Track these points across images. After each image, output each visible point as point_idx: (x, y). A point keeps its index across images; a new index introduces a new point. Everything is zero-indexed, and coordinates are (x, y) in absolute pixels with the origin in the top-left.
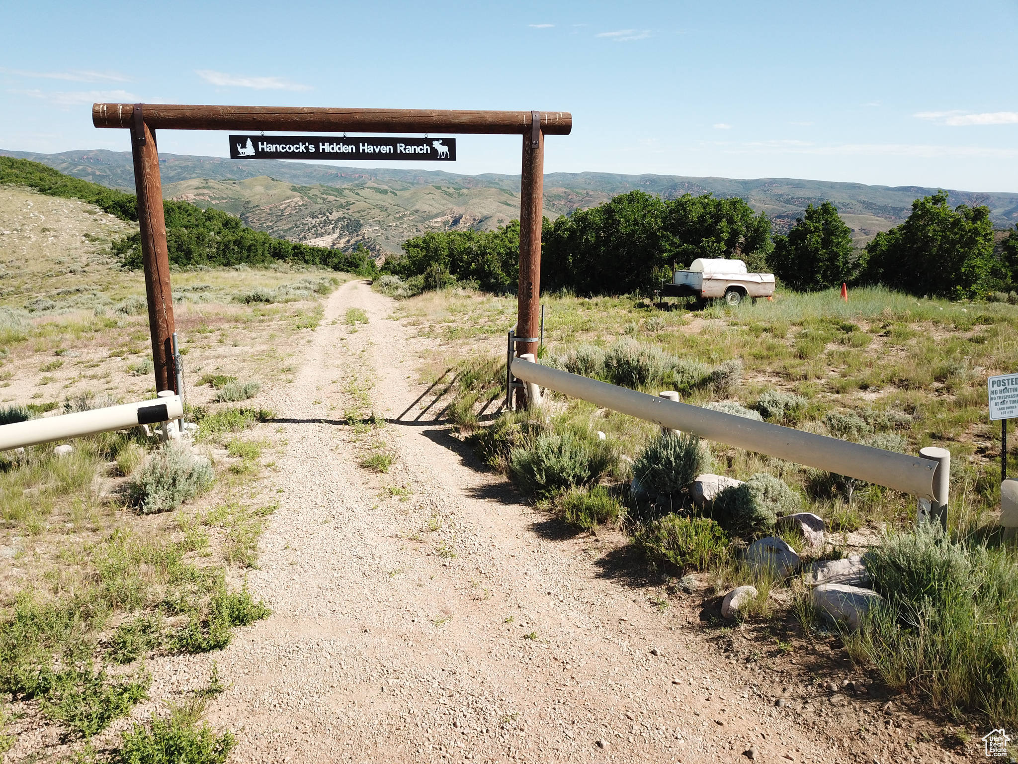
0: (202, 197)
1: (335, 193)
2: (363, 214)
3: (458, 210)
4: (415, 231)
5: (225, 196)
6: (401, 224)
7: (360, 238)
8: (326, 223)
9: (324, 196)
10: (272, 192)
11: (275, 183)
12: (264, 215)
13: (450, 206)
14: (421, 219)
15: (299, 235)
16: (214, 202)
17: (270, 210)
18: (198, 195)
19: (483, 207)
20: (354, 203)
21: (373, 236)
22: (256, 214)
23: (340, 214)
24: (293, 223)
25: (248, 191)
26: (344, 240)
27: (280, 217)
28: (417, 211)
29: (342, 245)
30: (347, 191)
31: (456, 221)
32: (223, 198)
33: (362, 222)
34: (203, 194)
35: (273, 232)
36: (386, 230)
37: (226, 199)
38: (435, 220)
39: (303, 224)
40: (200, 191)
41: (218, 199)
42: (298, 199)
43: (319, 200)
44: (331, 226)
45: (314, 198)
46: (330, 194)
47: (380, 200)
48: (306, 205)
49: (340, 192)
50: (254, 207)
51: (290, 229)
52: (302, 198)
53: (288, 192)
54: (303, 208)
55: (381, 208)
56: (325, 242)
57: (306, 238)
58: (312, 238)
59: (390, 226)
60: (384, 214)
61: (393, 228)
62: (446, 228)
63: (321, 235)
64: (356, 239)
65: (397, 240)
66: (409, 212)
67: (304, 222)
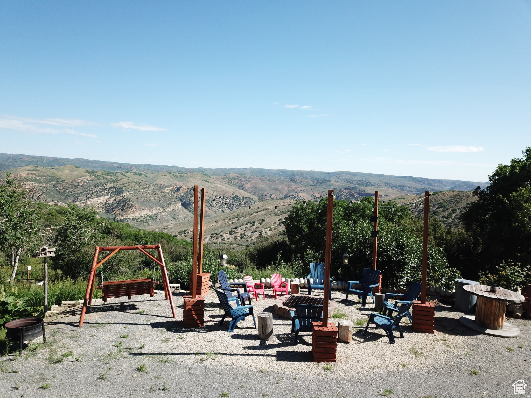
1: (111, 175)
2: (125, 185)
3: (179, 184)
4: (154, 194)
5: (45, 175)
6: (146, 190)
7: (122, 198)
8: (103, 190)
9: (104, 176)
10: (73, 173)
11: (77, 169)
12: (68, 185)
13: (175, 182)
14: (158, 188)
15: (86, 196)
16: (38, 178)
17: (72, 182)
18: (28, 174)
19: (193, 183)
20: (120, 180)
21: (129, 197)
22: (62, 185)
23: (112, 185)
24: (83, 189)
25: (60, 173)
26: (113, 199)
27: (77, 187)
28: (157, 184)
29: (111, 202)
30: (119, 174)
31: (178, 190)
32: (44, 176)
33: (124, 189)
34: (32, 174)
35: (71, 195)
36: (137, 194)
37: (46, 176)
38: (166, 189)
39: (89, 190)
40: (30, 172)
41: (41, 176)
42: (88, 177)
43: (101, 178)
44: (106, 192)
45: (98, 177)
46: (108, 175)
47: (137, 179)
48: (93, 180)
49: (114, 174)
50: (62, 181)
51: (82, 193)
52: (91, 176)
53: (83, 174)
54: (91, 182)
55: (136, 183)
56: (101, 200)
57: (90, 198)
58: (94, 198)
59: (140, 192)
60: (138, 185)
61: (141, 193)
62: (172, 193)
63: (100, 196)
64: (120, 198)
65: (143, 199)
66: (152, 185)
67: (90, 189)
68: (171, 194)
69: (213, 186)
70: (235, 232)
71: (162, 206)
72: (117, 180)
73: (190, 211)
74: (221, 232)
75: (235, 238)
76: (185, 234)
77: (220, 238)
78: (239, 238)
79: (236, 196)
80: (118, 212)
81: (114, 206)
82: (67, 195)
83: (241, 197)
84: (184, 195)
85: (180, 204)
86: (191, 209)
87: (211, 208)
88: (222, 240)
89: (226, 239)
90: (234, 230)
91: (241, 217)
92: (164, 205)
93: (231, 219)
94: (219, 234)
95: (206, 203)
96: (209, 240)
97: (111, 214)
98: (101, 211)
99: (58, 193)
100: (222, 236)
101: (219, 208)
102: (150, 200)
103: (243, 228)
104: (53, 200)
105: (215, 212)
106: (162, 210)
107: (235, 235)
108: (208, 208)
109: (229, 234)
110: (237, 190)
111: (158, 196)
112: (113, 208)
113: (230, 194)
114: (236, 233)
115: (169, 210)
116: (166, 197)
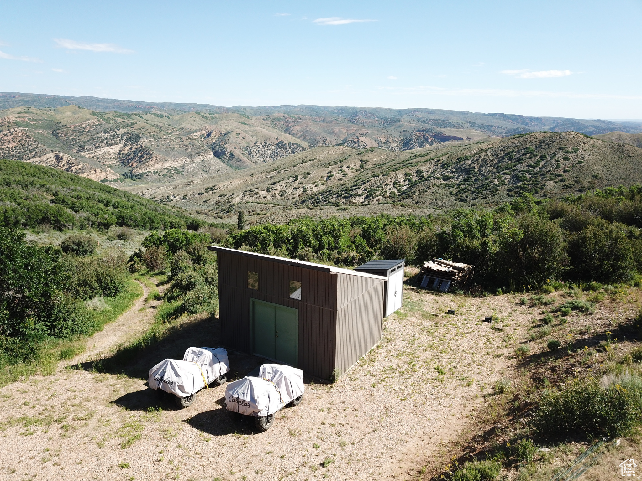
0: (22, 119)
1: (125, 117)
2: (143, 130)
3: (210, 127)
4: (179, 141)
5: (41, 118)
6: (169, 137)
7: (139, 146)
8: (114, 137)
9: (116, 119)
10: (76, 116)
11: (80, 110)
12: (70, 131)
13: (205, 125)
14: (185, 134)
15: (94, 145)
16: (32, 123)
17: (75, 128)
18: (19, 117)
19: (227, 126)
20: (136, 123)
21: (148, 145)
22: (64, 131)
23: (125, 130)
24: (90, 136)
25: (60, 115)
26: (127, 148)
27: (82, 133)
28: (182, 128)
29: (126, 152)
30: (134, 116)
31: (209, 135)
32: (40, 120)
33: (140, 135)
35: (76, 143)
36: (158, 141)
37: (42, 120)
38: (195, 134)
39: (98, 137)
40: (22, 115)
41: (36, 120)
42: (95, 120)
43: (111, 121)
44: (118, 139)
45: (108, 121)
46: (120, 118)
47: (158, 121)
48: (101, 124)
49: (129, 116)
50: (63, 126)
51: (89, 141)
52: (98, 120)
53: (89, 116)
54: (99, 126)
55: (156, 127)
56: (114, 149)
57: (100, 147)
58: (105, 147)
59: (161, 138)
60: (158, 130)
61: (163, 139)
62: (202, 139)
63: (111, 145)
64: (136, 147)
65: (165, 147)
66: (176, 129)
67: (99, 136)
68: (201, 141)
69: (252, 129)
70: (273, 189)
71: (189, 156)
72: (132, 124)
73: (224, 162)
74: (256, 188)
75: (274, 196)
76: (213, 190)
77: (255, 196)
78: (278, 196)
79: (281, 142)
80: (135, 164)
81: (130, 157)
82: (71, 144)
83: (287, 144)
84: (216, 141)
85: (211, 153)
86: (225, 160)
87: (250, 158)
88: (257, 198)
89: (262, 197)
90: (273, 186)
91: (282, 169)
92: (192, 155)
93: (270, 172)
94: (254, 191)
95: (244, 151)
96: (242, 199)
97: (126, 167)
98: (114, 164)
99: (59, 142)
100: (257, 194)
101: (260, 157)
102: (174, 148)
103: (284, 183)
104: (52, 151)
105: (255, 163)
106: (189, 161)
107: (273, 192)
108: (247, 158)
109: (266, 191)
110: (282, 135)
111: (184, 143)
112: (129, 160)
113: (273, 139)
114: (275, 189)
115: (198, 160)
116: (194, 145)
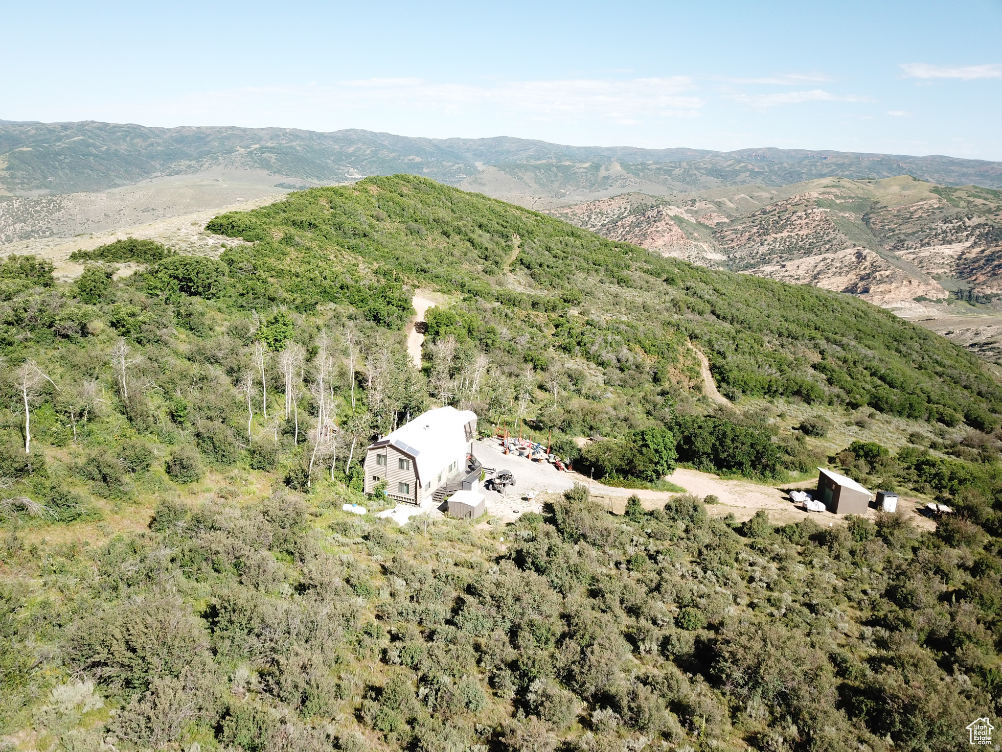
0: (826, 196)
1: (989, 196)
5: (853, 195)
7: (999, 248)
8: (959, 229)
9: (971, 199)
10: (906, 193)
11: (916, 183)
12: (890, 216)
15: (921, 241)
16: (838, 201)
18: (823, 193)
22: (880, 215)
23: (982, 220)
24: (919, 226)
25: (882, 191)
26: (977, 250)
27: (906, 220)
29: (973, 255)
32: (850, 198)
34: (828, 193)
35: (893, 235)
37: (853, 198)
39: (930, 229)
40: (828, 190)
41: (845, 198)
42: (935, 201)
43: (962, 203)
44: (965, 233)
45: (956, 202)
46: (980, 197)
48: (943, 208)
49: (995, 195)
50: (881, 208)
51: (914, 233)
52: (940, 200)
53: (926, 194)
54: (937, 211)
56: (952, 250)
57: (929, 244)
58: (938, 244)
63: (950, 243)
64: (993, 249)
67: (933, 227)
72: (999, 209)
80: (982, 278)
81: (976, 265)
82: (885, 236)
97: (965, 281)
98: (945, 273)
99: (869, 231)
104: (855, 245)
112: (973, 269)
